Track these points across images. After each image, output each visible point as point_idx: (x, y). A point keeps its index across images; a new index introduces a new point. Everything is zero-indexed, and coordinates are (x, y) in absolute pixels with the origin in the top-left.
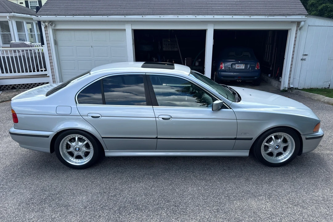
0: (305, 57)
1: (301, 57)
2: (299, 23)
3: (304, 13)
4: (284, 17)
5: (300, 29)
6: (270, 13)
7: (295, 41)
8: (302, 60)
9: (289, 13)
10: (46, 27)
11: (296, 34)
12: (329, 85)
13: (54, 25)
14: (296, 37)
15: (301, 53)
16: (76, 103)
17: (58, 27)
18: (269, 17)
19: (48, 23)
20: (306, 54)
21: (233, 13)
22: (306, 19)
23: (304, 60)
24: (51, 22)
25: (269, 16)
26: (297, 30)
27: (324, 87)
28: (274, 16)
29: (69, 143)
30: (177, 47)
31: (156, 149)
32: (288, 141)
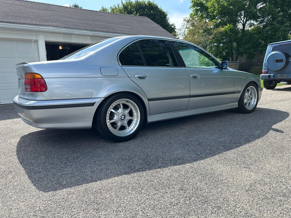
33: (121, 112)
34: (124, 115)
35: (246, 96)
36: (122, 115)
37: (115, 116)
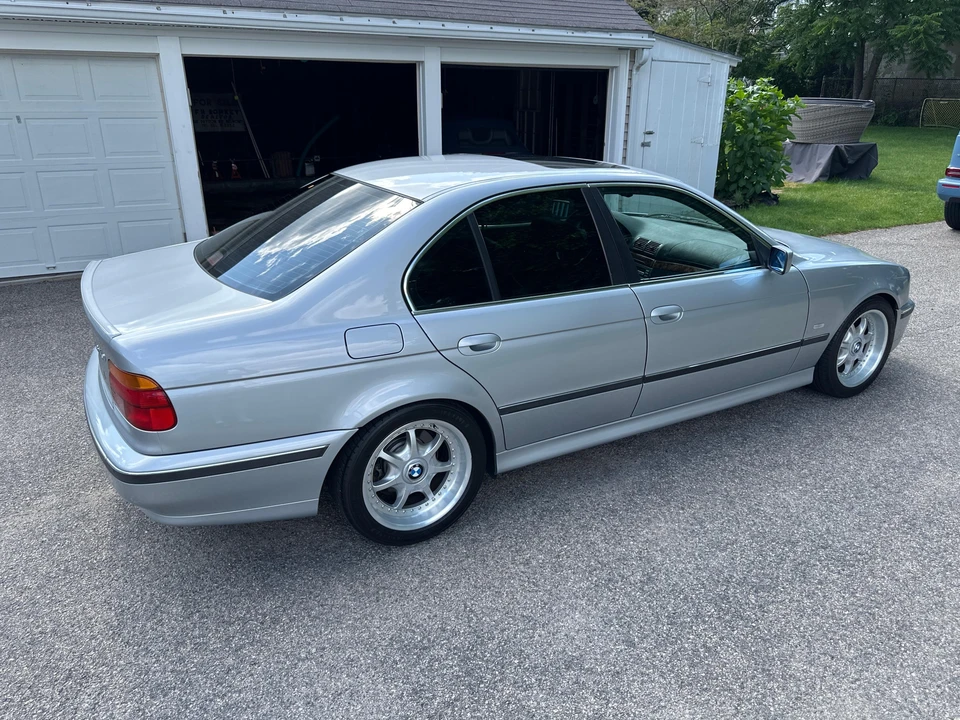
0: (649, 139)
1: (641, 139)
2: (633, 53)
3: (646, 28)
4: (607, 36)
5: (638, 68)
6: (578, 24)
9: (616, 26)
11: (630, 79)
18: (576, 34)
21: (491, 19)
25: (576, 31)
26: (631, 71)
28: (585, 32)
30: (239, 122)
33: (409, 456)
34: (420, 466)
35: (847, 343)
36: (414, 466)
37: (393, 469)
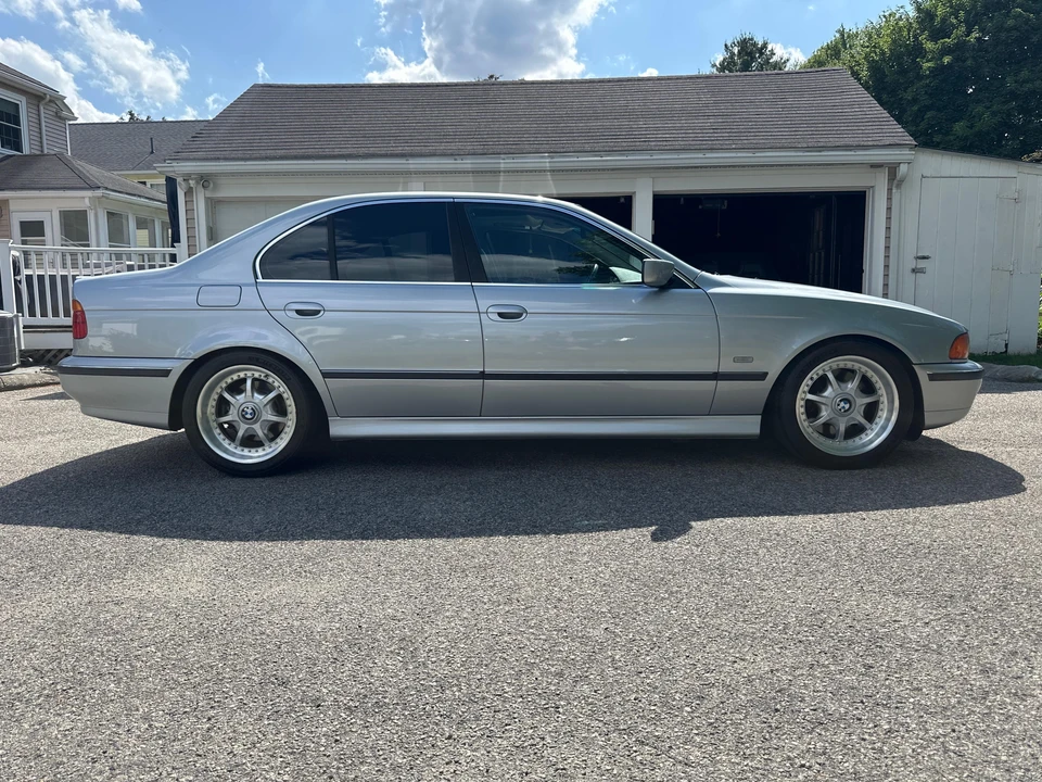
7: (889, 218)
8: (913, 270)
10: (189, 192)
12: (1006, 345)
13: (212, 185)
14: (889, 209)
15: (910, 251)
16: (256, 277)
17: (222, 194)
19: (197, 183)
20: (926, 255)
22: (913, 157)
23: (922, 271)
24: (205, 180)
27: (990, 350)
29: (227, 396)
31: (479, 412)
32: (877, 386)
